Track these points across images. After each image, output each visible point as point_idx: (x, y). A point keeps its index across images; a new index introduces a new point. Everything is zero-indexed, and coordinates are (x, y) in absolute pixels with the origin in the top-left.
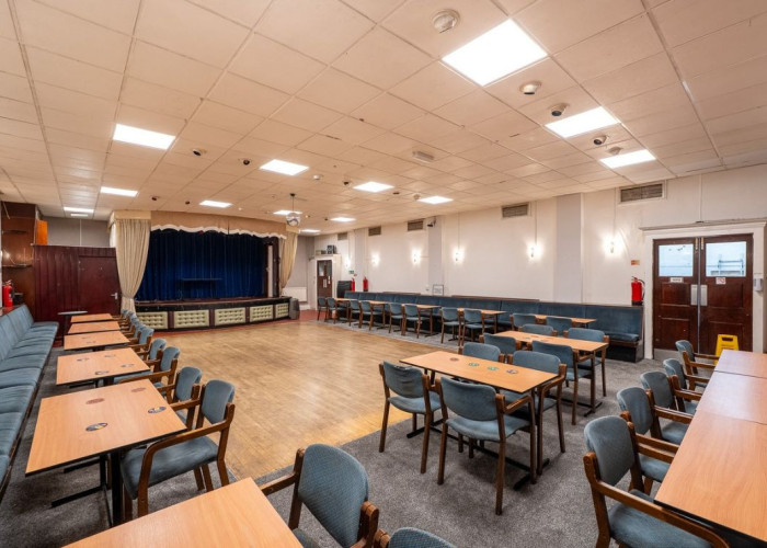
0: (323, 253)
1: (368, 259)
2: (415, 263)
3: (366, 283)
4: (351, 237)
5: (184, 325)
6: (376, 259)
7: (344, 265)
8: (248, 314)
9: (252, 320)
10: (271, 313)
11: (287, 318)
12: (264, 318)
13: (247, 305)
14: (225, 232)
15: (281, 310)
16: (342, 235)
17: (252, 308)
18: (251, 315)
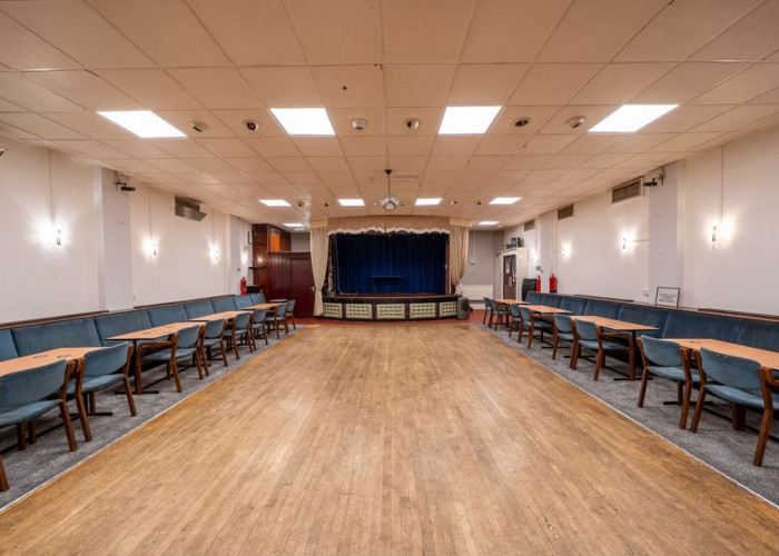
0: (509, 247)
1: (557, 252)
2: (624, 251)
3: (553, 281)
4: (538, 225)
5: (353, 316)
6: (567, 250)
7: (530, 259)
8: (407, 310)
9: (412, 316)
10: (434, 311)
11: (454, 318)
12: (425, 316)
13: (407, 302)
14: (383, 231)
15: (447, 309)
16: (529, 225)
17: (411, 305)
18: (411, 312)
